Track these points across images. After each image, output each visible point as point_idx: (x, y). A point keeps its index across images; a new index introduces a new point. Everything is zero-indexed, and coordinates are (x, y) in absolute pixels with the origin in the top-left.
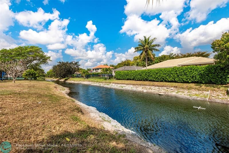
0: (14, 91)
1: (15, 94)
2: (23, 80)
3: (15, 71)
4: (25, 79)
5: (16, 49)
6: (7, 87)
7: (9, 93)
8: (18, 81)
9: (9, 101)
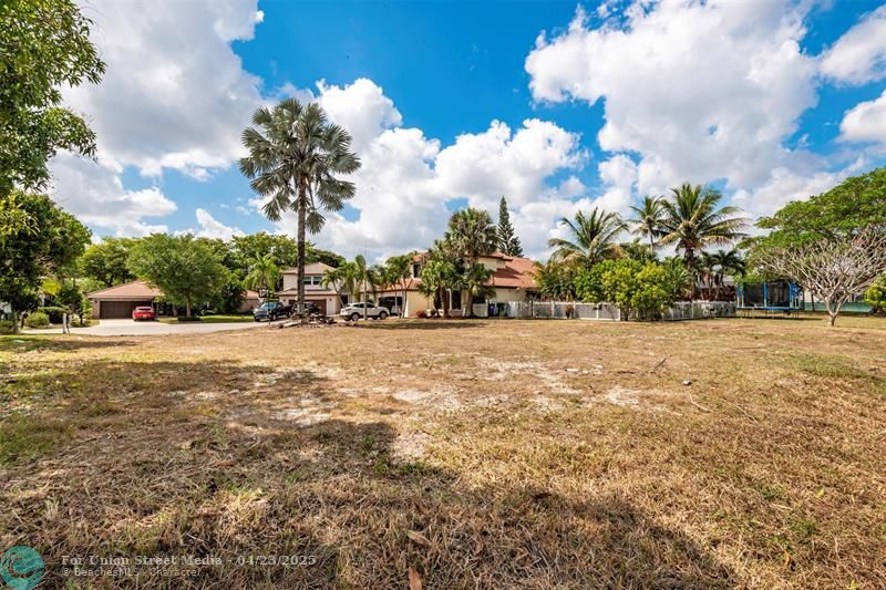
0: (850, 366)
1: (858, 377)
2: (866, 314)
3: (836, 280)
4: (875, 311)
5: (836, 192)
6: (815, 341)
7: (835, 369)
8: (846, 318)
9: (845, 403)
